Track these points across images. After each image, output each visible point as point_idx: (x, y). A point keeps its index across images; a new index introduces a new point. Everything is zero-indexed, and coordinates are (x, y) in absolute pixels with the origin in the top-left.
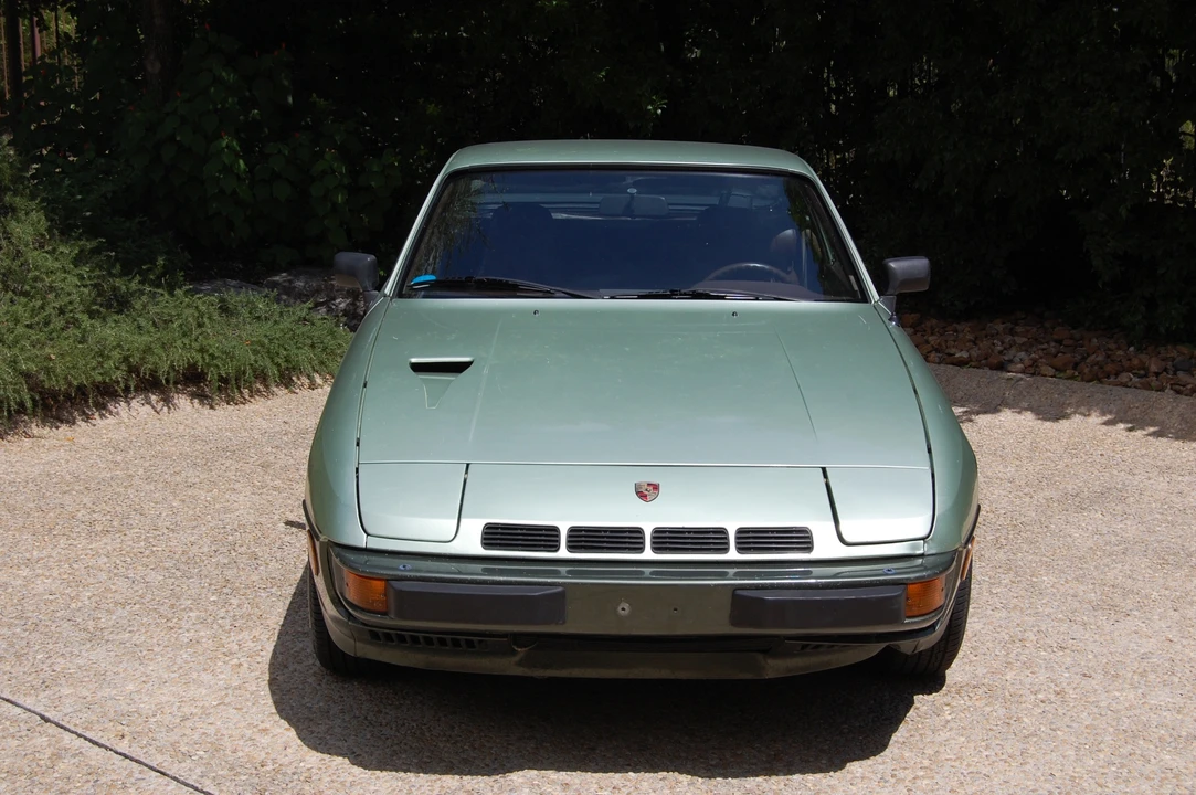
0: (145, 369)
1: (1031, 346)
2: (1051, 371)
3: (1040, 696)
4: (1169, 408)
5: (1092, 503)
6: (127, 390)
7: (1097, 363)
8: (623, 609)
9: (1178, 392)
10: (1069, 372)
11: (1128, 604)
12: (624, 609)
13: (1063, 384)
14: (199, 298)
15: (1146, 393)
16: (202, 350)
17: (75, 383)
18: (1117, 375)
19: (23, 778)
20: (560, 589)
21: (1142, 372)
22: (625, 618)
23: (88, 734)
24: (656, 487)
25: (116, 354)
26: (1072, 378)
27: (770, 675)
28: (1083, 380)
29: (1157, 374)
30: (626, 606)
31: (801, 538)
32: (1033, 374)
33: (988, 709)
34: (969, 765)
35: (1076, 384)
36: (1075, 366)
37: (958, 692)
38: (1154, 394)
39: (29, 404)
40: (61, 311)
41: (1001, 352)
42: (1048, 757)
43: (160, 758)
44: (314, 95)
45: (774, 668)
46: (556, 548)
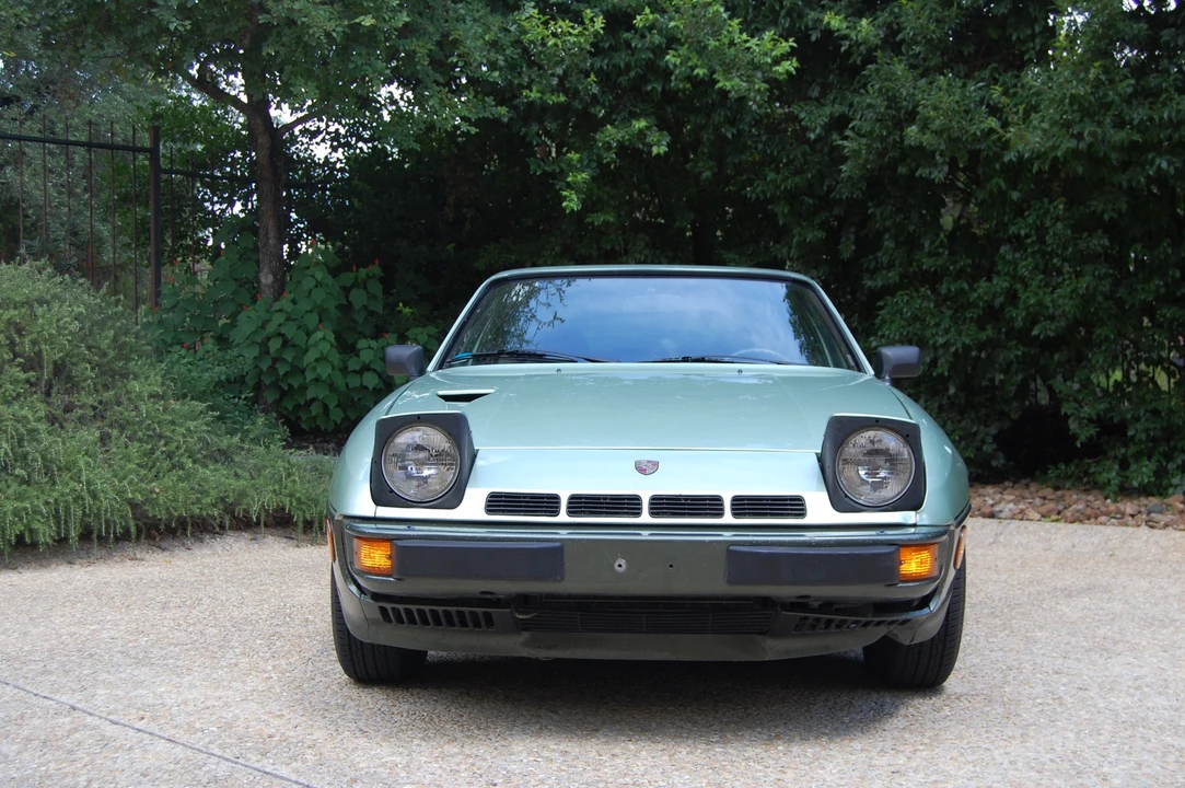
0: (239, 511)
1: (1019, 501)
2: (1038, 516)
3: (1039, 701)
4: (1145, 538)
5: (1079, 593)
6: (222, 527)
7: (1078, 511)
8: (620, 566)
9: (1152, 527)
10: (1054, 517)
11: (1120, 647)
12: (621, 564)
13: (1048, 525)
14: (291, 454)
15: (1124, 528)
16: (291, 495)
17: (176, 514)
18: (1096, 518)
19: (36, 742)
20: (558, 544)
21: (1119, 516)
22: (620, 576)
23: (110, 717)
24: (656, 465)
25: (213, 493)
26: (1057, 520)
27: (769, 657)
28: (1066, 521)
29: (1133, 516)
30: (623, 562)
31: (794, 505)
32: (1022, 519)
33: (986, 709)
34: (969, 743)
35: (1061, 525)
36: (1059, 513)
37: (957, 698)
38: (1130, 529)
39: (133, 529)
40: (170, 456)
41: (992, 506)
42: (1048, 738)
43: (173, 732)
44: (401, 305)
45: (775, 649)
46: (556, 513)
